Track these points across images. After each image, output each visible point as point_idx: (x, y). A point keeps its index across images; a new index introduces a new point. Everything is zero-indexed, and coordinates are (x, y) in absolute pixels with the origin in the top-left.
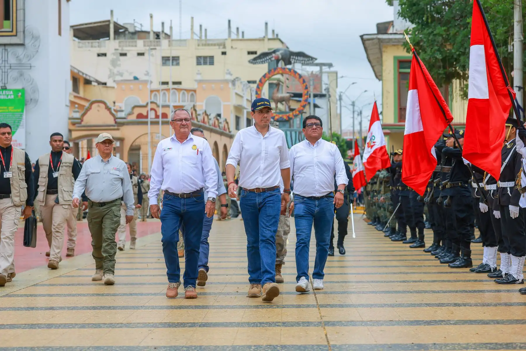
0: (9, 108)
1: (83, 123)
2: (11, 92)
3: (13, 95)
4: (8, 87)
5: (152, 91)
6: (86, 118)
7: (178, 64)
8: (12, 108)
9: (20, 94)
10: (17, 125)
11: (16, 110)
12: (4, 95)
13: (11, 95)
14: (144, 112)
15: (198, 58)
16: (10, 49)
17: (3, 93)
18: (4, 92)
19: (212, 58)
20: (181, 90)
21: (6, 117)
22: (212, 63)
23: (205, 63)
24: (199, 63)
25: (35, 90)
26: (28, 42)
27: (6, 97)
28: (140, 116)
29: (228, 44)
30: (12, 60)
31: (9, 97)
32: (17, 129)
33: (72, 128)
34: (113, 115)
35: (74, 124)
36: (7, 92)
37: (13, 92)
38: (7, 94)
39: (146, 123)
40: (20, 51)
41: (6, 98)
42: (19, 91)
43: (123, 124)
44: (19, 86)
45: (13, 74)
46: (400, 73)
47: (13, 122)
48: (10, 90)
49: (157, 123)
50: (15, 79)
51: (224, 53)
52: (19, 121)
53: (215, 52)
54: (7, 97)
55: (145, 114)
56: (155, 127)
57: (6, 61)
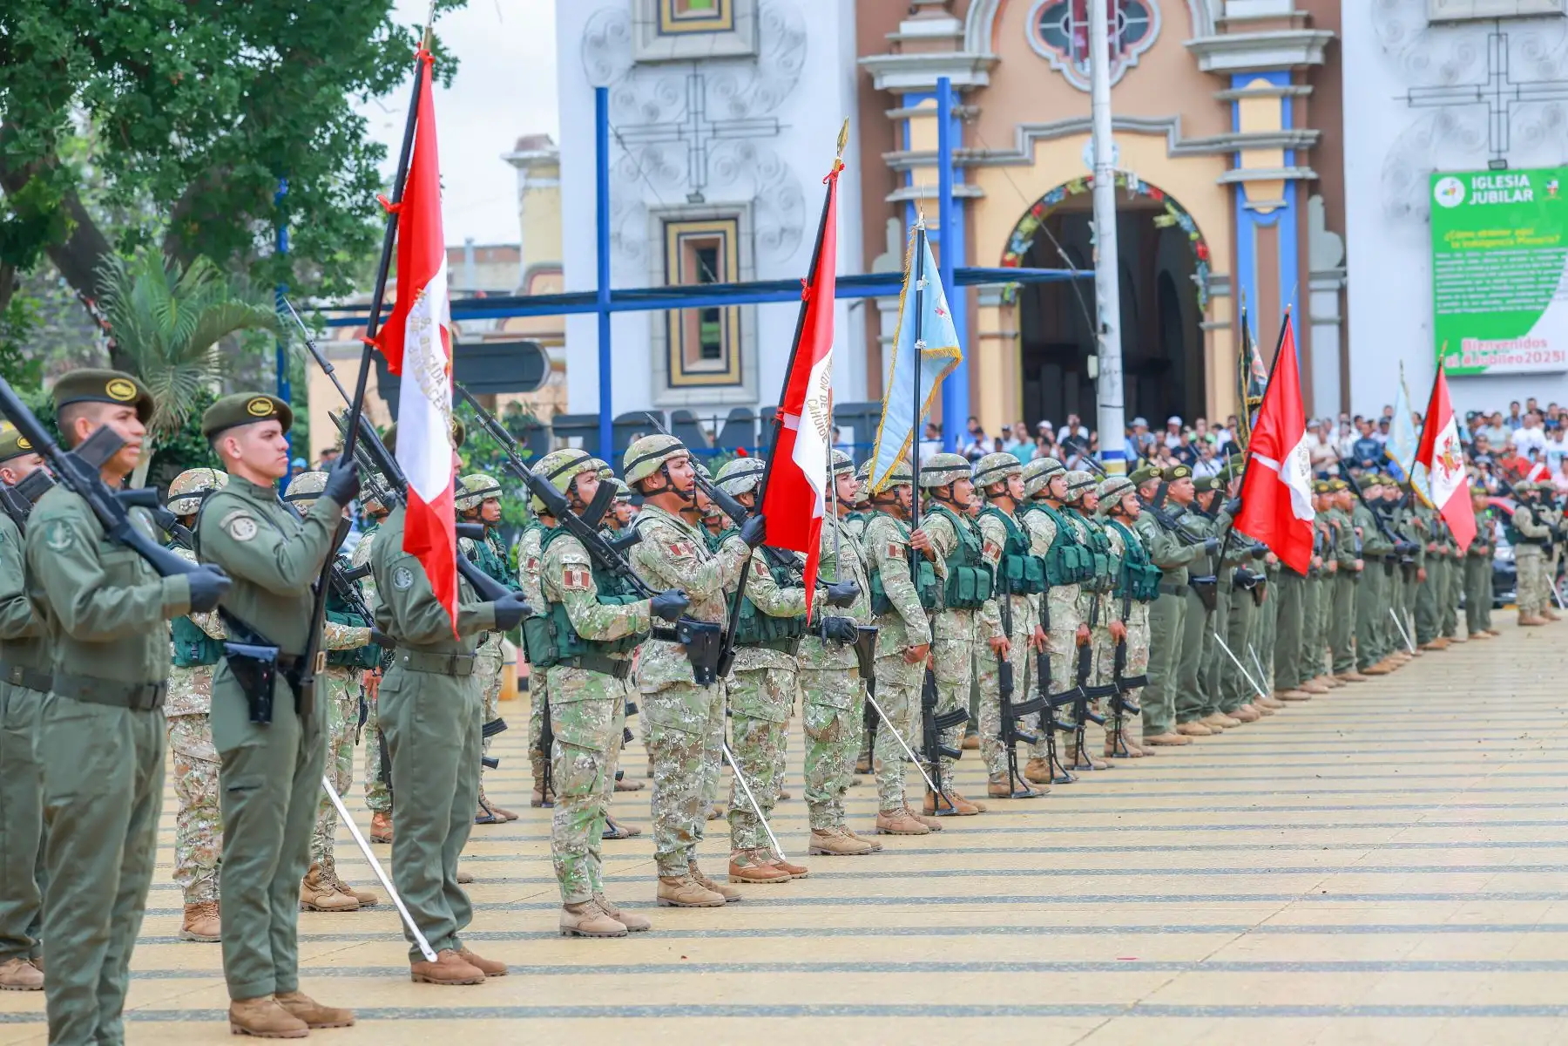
0: (1517, 232)
2: (1524, 177)
3: (1531, 187)
4: (1512, 164)
8: (1531, 232)
9: (1555, 184)
10: (1547, 290)
11: (1540, 241)
12: (1498, 190)
13: (1522, 189)
17: (1494, 182)
18: (1499, 179)
21: (1508, 263)
27: (1504, 197)
30: (1522, 71)
31: (1517, 196)
32: (1546, 304)
36: (1508, 178)
37: (1529, 178)
38: (1511, 184)
41: (1507, 200)
42: (1550, 173)
45: (1528, 117)
47: (1532, 279)
48: (1520, 172)
50: (1536, 136)
52: (1551, 275)
54: (1511, 196)
57: (1502, 74)
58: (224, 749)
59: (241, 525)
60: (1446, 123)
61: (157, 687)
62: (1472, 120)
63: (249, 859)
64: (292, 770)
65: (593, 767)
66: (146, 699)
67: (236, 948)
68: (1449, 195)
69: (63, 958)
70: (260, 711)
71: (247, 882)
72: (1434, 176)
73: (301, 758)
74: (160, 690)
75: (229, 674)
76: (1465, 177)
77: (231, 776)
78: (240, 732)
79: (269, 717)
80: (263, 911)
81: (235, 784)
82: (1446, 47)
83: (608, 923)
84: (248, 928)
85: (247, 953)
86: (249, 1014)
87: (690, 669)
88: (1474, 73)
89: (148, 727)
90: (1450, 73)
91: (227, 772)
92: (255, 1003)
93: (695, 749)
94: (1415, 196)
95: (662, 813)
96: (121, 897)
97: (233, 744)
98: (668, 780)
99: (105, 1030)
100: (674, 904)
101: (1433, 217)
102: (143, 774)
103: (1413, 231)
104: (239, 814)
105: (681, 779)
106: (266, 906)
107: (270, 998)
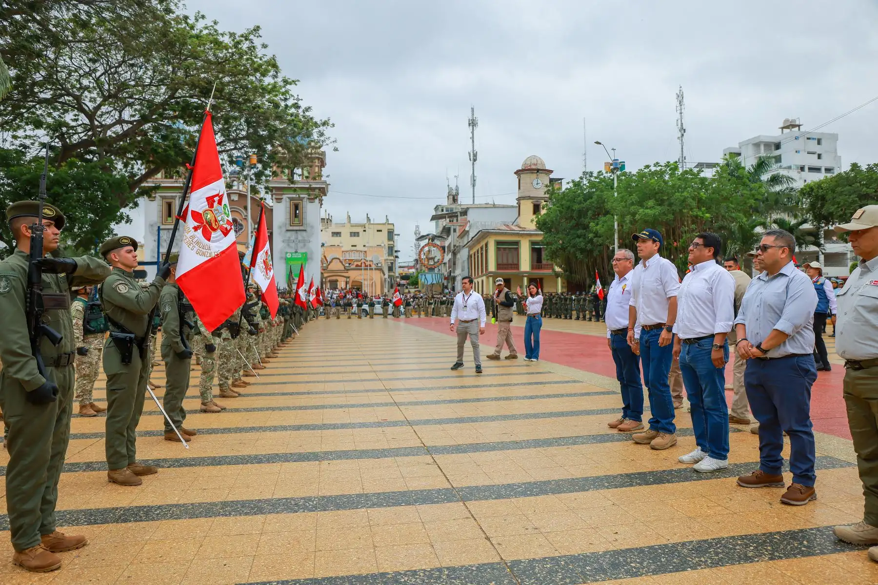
1: (328, 269)
4: (298, 252)
5: (343, 252)
6: (329, 267)
7: (340, 236)
9: (304, 255)
13: (300, 256)
14: (359, 263)
15: (351, 233)
16: (299, 232)
17: (295, 254)
19: (358, 233)
20: (357, 251)
22: (358, 236)
23: (354, 236)
24: (351, 236)
25: (312, 253)
26: (308, 229)
27: (297, 257)
28: (357, 266)
29: (367, 226)
30: (300, 238)
33: (323, 272)
34: (344, 265)
35: (324, 270)
36: (297, 254)
37: (301, 254)
39: (361, 269)
40: (304, 233)
42: (304, 253)
43: (348, 270)
44: (303, 251)
45: (301, 245)
46: (497, 248)
49: (367, 269)
50: (302, 248)
51: (365, 231)
53: (360, 230)
55: (360, 264)
56: (366, 271)
57: (297, 238)
58: (110, 374)
59: (121, 287)
60: (288, 245)
61: (69, 355)
62: (293, 245)
63: (119, 416)
64: (137, 382)
65: (213, 363)
66: (64, 361)
67: (112, 451)
68: (289, 256)
69: (17, 498)
70: (126, 359)
71: (119, 425)
72: (287, 253)
73: (141, 377)
74: (71, 356)
75: (112, 344)
76: (291, 253)
77: (111, 385)
78: (117, 367)
79: (130, 361)
80: (124, 436)
81: (113, 388)
82: (289, 234)
83: (215, 408)
84: (117, 443)
85: (117, 453)
86: (116, 476)
87: (230, 335)
88: (293, 238)
89: (65, 376)
90: (289, 238)
91: (110, 383)
92: (119, 471)
93: (230, 356)
94: (284, 256)
95: (221, 373)
96: (53, 457)
97: (113, 372)
98: (223, 364)
99: (45, 522)
100: (224, 397)
101: (286, 259)
102: (62, 399)
103: (283, 261)
104: (115, 400)
105: (226, 363)
106: (125, 434)
107: (125, 469)
